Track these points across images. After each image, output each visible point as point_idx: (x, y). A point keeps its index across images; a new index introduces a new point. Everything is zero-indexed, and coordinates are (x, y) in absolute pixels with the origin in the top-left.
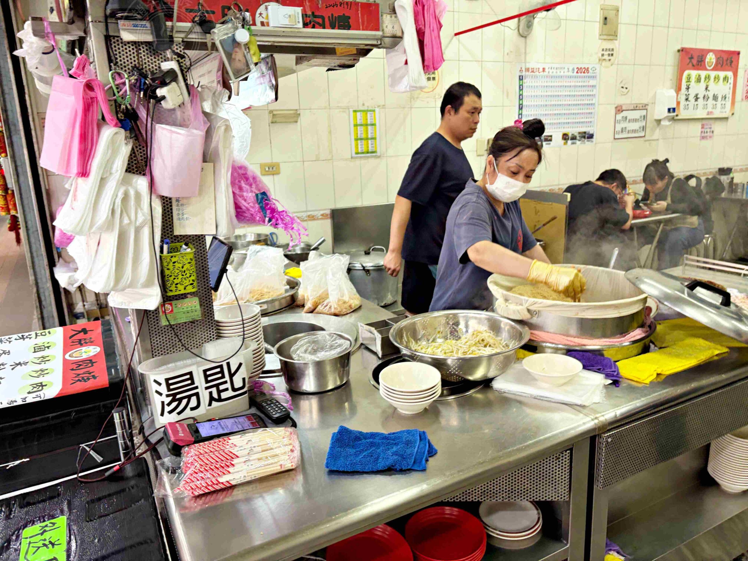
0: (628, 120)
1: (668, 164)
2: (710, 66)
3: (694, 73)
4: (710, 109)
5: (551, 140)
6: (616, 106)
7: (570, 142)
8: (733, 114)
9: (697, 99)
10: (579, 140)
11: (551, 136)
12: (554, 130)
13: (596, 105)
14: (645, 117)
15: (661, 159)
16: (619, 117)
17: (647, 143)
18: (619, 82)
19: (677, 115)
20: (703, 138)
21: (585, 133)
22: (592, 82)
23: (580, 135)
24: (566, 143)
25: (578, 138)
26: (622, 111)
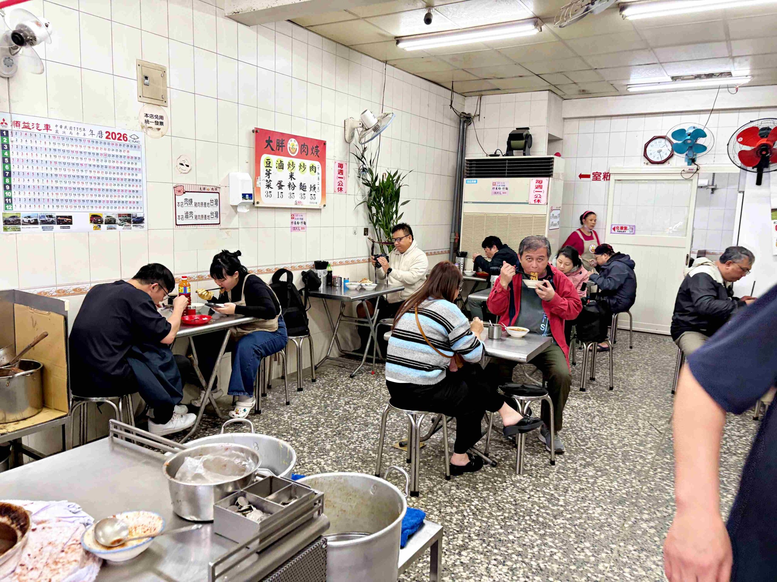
0: (193, 204)
1: (239, 257)
2: (294, 153)
3: (274, 159)
4: (298, 199)
5: (69, 223)
6: (174, 185)
7: (104, 226)
8: (325, 206)
9: (280, 186)
10: (121, 225)
11: (70, 217)
12: (73, 209)
13: (144, 181)
14: (217, 202)
15: (232, 251)
16: (180, 199)
17: (224, 231)
18: (175, 158)
19: (255, 203)
20: (294, 229)
21: (129, 215)
22: (133, 153)
23: (121, 218)
24: (98, 228)
25: (118, 221)
26: (184, 193)
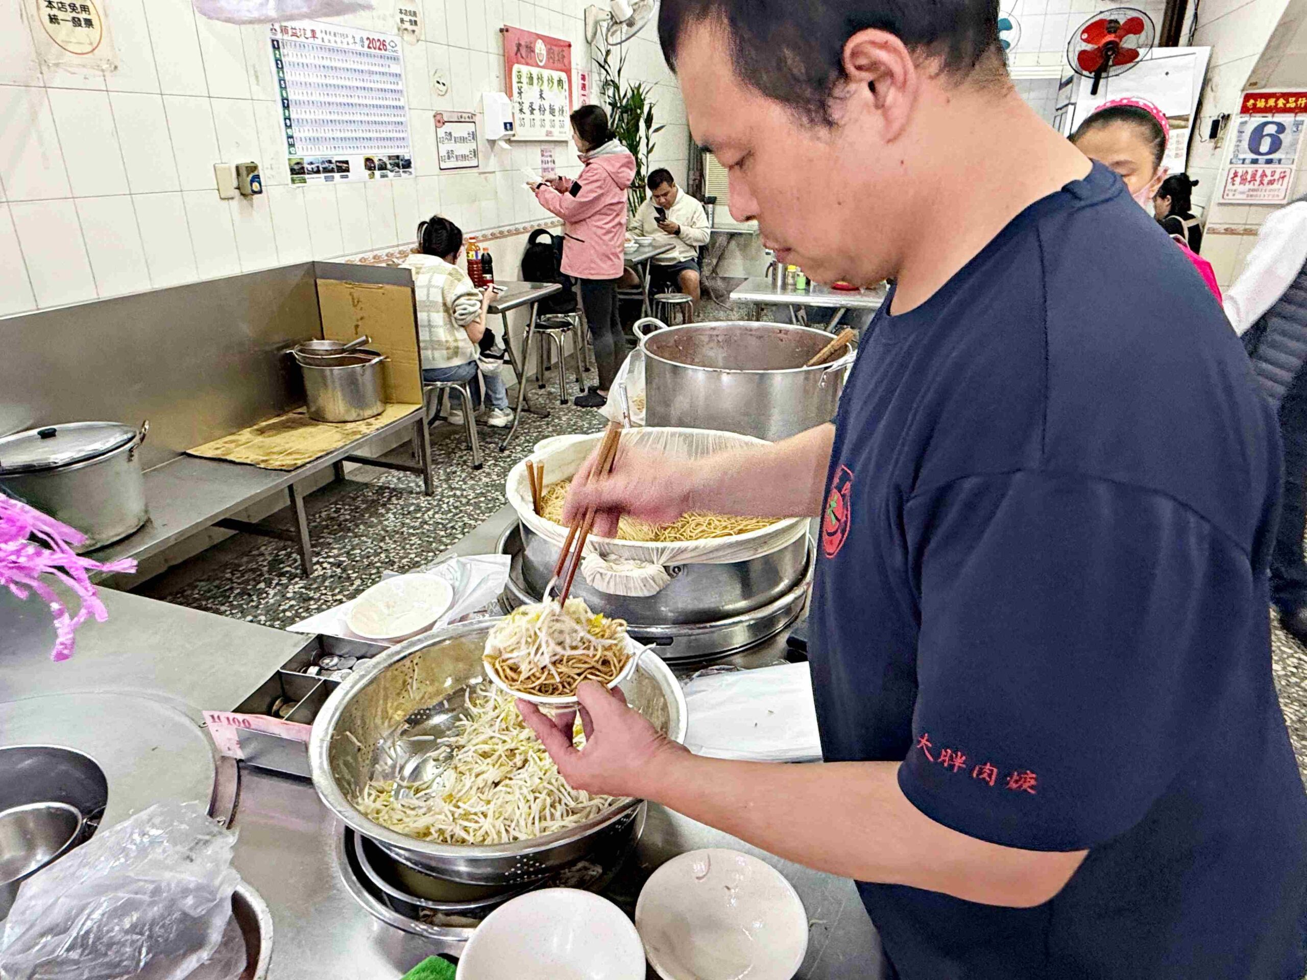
0: (453, 139)
2: (541, 61)
3: (525, 69)
4: (548, 128)
5: (347, 170)
6: (434, 113)
7: (377, 173)
9: (532, 111)
10: (392, 171)
11: (347, 162)
12: (348, 151)
13: (407, 108)
14: (474, 136)
16: (441, 132)
17: (482, 176)
18: (432, 73)
19: (514, 135)
20: (545, 171)
21: (398, 157)
22: (395, 69)
23: (391, 161)
24: (372, 176)
25: (389, 166)
26: (443, 123)
